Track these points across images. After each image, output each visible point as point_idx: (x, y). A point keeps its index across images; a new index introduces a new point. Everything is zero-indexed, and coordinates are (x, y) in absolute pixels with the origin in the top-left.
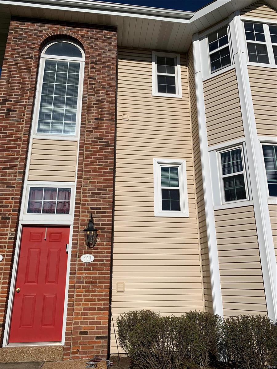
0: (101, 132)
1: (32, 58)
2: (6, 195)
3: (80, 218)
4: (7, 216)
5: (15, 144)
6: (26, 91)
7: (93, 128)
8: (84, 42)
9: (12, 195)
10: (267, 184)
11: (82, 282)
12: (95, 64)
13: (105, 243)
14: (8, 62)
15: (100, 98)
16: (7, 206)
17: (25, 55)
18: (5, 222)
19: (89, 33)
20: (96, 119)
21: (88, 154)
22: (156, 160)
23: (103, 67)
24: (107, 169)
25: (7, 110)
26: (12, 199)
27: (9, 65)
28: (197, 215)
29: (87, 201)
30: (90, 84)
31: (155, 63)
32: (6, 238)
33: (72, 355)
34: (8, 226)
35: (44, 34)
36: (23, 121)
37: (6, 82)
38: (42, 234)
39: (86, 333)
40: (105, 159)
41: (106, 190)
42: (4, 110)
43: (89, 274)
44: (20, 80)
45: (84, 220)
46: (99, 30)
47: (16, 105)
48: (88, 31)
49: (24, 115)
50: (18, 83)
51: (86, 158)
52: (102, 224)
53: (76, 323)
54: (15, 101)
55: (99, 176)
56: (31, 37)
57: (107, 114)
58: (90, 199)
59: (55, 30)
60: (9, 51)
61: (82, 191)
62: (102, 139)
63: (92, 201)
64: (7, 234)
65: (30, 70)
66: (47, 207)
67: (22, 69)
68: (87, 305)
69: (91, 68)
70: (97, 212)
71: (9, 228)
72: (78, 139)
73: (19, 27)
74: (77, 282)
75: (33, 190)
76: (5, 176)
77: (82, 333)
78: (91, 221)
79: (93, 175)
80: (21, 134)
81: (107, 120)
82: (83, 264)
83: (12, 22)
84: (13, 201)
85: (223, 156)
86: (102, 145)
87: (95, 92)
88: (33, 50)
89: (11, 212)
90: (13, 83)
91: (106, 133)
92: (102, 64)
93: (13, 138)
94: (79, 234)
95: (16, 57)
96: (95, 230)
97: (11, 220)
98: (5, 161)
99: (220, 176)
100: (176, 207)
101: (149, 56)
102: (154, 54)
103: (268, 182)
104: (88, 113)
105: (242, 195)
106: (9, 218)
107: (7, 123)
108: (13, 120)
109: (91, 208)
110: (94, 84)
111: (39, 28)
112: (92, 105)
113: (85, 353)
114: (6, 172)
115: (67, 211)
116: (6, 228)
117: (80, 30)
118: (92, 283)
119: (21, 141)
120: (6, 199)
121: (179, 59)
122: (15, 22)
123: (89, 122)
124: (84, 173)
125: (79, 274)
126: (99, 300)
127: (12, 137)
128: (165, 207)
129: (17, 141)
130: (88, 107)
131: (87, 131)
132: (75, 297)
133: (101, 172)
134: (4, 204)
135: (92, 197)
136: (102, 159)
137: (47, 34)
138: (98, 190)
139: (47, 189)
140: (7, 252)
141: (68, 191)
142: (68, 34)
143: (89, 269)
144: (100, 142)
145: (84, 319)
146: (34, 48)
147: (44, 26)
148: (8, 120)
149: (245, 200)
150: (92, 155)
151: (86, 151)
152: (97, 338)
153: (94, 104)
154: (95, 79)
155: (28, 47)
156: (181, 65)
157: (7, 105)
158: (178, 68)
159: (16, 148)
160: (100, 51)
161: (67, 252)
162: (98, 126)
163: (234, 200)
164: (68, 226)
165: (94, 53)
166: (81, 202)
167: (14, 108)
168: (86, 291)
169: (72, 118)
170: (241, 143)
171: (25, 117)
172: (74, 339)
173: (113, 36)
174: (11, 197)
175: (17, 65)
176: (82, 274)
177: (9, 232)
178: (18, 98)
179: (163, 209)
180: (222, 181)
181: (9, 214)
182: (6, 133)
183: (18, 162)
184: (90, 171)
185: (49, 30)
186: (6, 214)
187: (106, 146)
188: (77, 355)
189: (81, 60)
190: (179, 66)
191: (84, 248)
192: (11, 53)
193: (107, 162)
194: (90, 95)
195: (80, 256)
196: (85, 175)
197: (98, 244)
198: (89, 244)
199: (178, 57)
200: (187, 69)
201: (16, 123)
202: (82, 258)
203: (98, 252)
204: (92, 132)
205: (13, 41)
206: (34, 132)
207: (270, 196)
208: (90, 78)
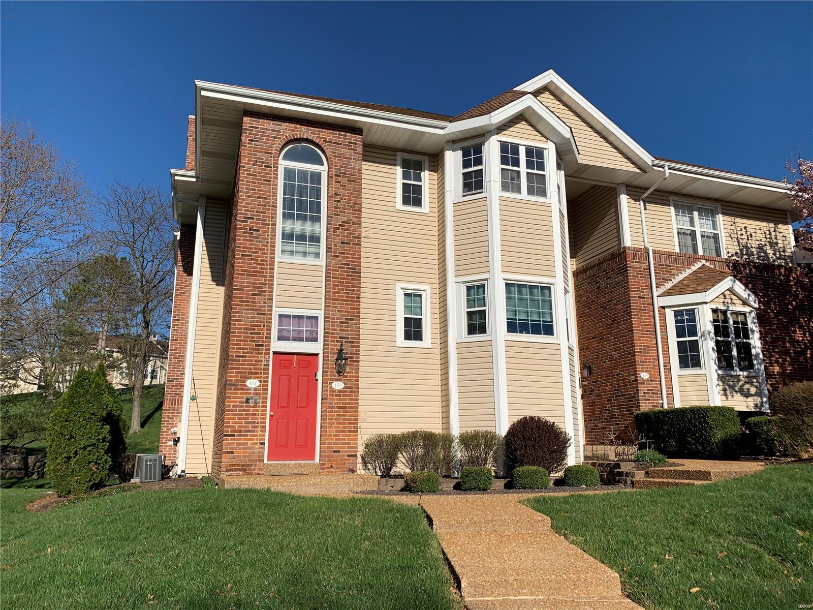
0: (348, 258)
1: (271, 167)
2: (257, 322)
3: (330, 347)
4: (260, 343)
5: (261, 268)
6: (267, 207)
7: (340, 253)
8: (327, 149)
9: (263, 322)
10: (506, 321)
11: (334, 407)
12: (340, 176)
13: (354, 371)
14: (246, 170)
15: (345, 219)
16: (260, 334)
17: (263, 162)
18: (259, 349)
19: (332, 135)
20: (342, 243)
21: (335, 282)
22: (400, 285)
23: (348, 181)
24: (354, 298)
25: (250, 230)
26: (264, 326)
27: (247, 174)
28: (438, 346)
29: (335, 330)
30: (335, 201)
31: (400, 167)
32: (261, 365)
33: (326, 470)
34: (262, 353)
35: (282, 135)
36: (268, 243)
37: (246, 196)
38: (291, 361)
39: (339, 452)
40: (352, 286)
41: (353, 320)
42: (246, 229)
43: (340, 400)
44: (260, 194)
45: (334, 349)
46: (342, 133)
47: (259, 223)
48: (330, 133)
49: (268, 235)
50: (258, 197)
51: (334, 285)
52: (351, 354)
53: (329, 443)
54: (257, 219)
55: (346, 304)
56: (268, 140)
57: (353, 237)
58: (338, 329)
59: (294, 131)
60: (245, 157)
61: (330, 320)
62: (349, 265)
63: (340, 330)
64: (261, 361)
65: (270, 181)
66: (296, 335)
67: (261, 180)
68: (339, 427)
69: (336, 182)
70: (346, 342)
71: (263, 355)
72: (324, 264)
73: (254, 125)
74: (329, 407)
75: (281, 316)
76: (254, 302)
77: (334, 452)
78: (341, 351)
79: (340, 304)
80: (266, 257)
81: (354, 244)
82: (334, 391)
83: (246, 119)
84: (265, 328)
85: (468, 288)
86: (349, 272)
87: (340, 212)
88: (271, 157)
89: (264, 340)
90: (253, 197)
91: (353, 258)
92: (347, 177)
93: (259, 262)
94: (329, 362)
95: (253, 164)
96: (346, 359)
97: (264, 347)
98: (253, 287)
99: (464, 310)
100: (418, 336)
101: (393, 158)
102: (399, 156)
103: (508, 319)
104: (334, 235)
105: (482, 329)
106: (262, 345)
107: (251, 244)
108: (257, 242)
109: (340, 338)
110: (339, 201)
111: (276, 128)
112: (338, 226)
113: (338, 468)
114: (255, 298)
115: (315, 340)
116: (260, 355)
117: (322, 132)
118: (342, 408)
119: (267, 265)
120: (257, 326)
121: (427, 164)
122: (249, 118)
123: (336, 246)
124: (331, 301)
125: (330, 399)
126: (349, 423)
127: (257, 260)
128: (408, 337)
129: (263, 265)
130: (334, 228)
131: (334, 256)
132: (328, 421)
133: (348, 301)
134: (256, 331)
135: (341, 326)
136: (349, 286)
137: (286, 137)
138: (346, 319)
139: (295, 317)
140: (263, 378)
141: (317, 318)
142: (309, 138)
143: (340, 396)
144: (347, 268)
145: (336, 439)
146: (272, 154)
147: (281, 125)
148: (252, 241)
149: (485, 335)
150: (339, 282)
151: (333, 278)
152: (348, 456)
153: (340, 225)
154: (340, 195)
155: (266, 153)
156: (430, 171)
157: (249, 223)
158: (426, 175)
159: (263, 272)
160: (344, 160)
161: (317, 380)
162: (345, 250)
163: (476, 334)
164: (317, 355)
165: (338, 163)
166: (330, 331)
167: (257, 227)
168: (337, 415)
169: (316, 239)
170: (486, 280)
171: (269, 238)
172: (328, 456)
173: (357, 140)
174: (262, 324)
175: (255, 175)
176: (333, 399)
177: (263, 359)
178: (260, 216)
179: (405, 339)
180: (466, 314)
181: (262, 342)
182: (251, 256)
183: (266, 288)
184: (337, 300)
185: (287, 130)
186: (259, 341)
187: (353, 272)
188: (332, 470)
189: (323, 169)
190: (427, 172)
191: (335, 376)
192: (247, 159)
193: (354, 290)
194: (335, 214)
195: (331, 383)
196: (333, 303)
197: (348, 373)
198: (339, 372)
199: (426, 161)
200: (435, 176)
201: (261, 244)
202: (333, 385)
203: (347, 380)
204: (338, 257)
205: (249, 143)
206: (279, 257)
207: (508, 332)
208: (335, 194)
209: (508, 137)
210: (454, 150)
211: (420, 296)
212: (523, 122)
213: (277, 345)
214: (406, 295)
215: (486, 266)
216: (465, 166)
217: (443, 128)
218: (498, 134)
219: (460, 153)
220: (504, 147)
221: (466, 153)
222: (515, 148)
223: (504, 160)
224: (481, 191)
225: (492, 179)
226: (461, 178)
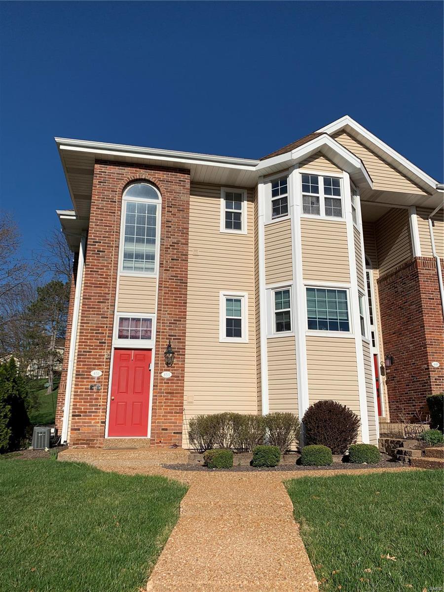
0: (177, 271)
1: (116, 202)
2: (101, 324)
3: (161, 343)
4: (103, 341)
5: (106, 281)
6: (112, 233)
7: (170, 268)
8: (161, 186)
9: (106, 324)
10: (307, 319)
11: (163, 393)
12: (171, 207)
13: (180, 363)
14: (95, 205)
15: (175, 241)
16: (103, 333)
17: (110, 199)
18: (102, 346)
19: (165, 176)
20: (172, 259)
21: (166, 290)
22: (222, 292)
23: (178, 210)
24: (181, 303)
25: (98, 251)
26: (107, 327)
27: (97, 208)
28: (255, 342)
29: (165, 329)
30: (167, 227)
31: (223, 199)
32: (103, 358)
33: (156, 445)
34: (104, 349)
35: (125, 177)
36: (111, 261)
37: (95, 225)
38: (130, 355)
39: (166, 430)
40: (180, 294)
41: (181, 321)
42: (95, 251)
43: (168, 386)
44: (106, 223)
45: (164, 345)
46: (174, 173)
47: (105, 246)
48: (164, 174)
49: (112, 255)
50: (105, 226)
51: (165, 293)
52: (178, 348)
53: (158, 422)
54: (103, 243)
55: (175, 308)
56: (114, 181)
57: (181, 255)
58: (168, 328)
59: (135, 173)
60: (95, 195)
61: (161, 321)
62: (178, 277)
63: (169, 329)
64: (104, 355)
65: (115, 213)
66: (133, 334)
67: (107, 212)
68: (167, 409)
69: (167, 212)
70: (174, 339)
71: (105, 351)
72: (157, 276)
73: (103, 171)
74: (159, 393)
75: (122, 319)
76: (100, 308)
77: (163, 429)
78: (169, 346)
79: (170, 308)
80: (110, 272)
81: (181, 260)
82: (163, 379)
83: (97, 166)
84: (108, 329)
85: (277, 293)
86: (178, 282)
87: (171, 235)
88: (116, 194)
89: (107, 338)
90: (101, 225)
91: (181, 271)
92: (177, 208)
93: (104, 276)
94: (160, 356)
95: (102, 200)
96: (173, 353)
97: (106, 344)
98: (99, 296)
99: (274, 311)
100: (238, 334)
101: (219, 192)
102: (223, 191)
103: (308, 318)
104: (166, 253)
105: (288, 327)
106: (105, 343)
107: (98, 263)
108: (103, 260)
109: (169, 336)
110: (170, 227)
111: (121, 171)
112: (169, 246)
113: (166, 443)
114: (100, 305)
115: (149, 338)
116: (103, 351)
117: (157, 173)
118: (170, 393)
119: (110, 278)
120: (102, 327)
121: (245, 195)
122: (99, 165)
123: (167, 262)
124: (163, 306)
125: (160, 386)
126: (175, 406)
127: (103, 275)
128: (229, 334)
129: (108, 278)
130: (166, 248)
131: (165, 270)
132: (158, 404)
133: (176, 306)
134: (100, 331)
135: (170, 326)
136: (177, 294)
137: (128, 178)
138: (174, 320)
139: (133, 319)
140: (105, 369)
141: (150, 320)
142: (147, 178)
143: (168, 383)
144: (176, 279)
145: (165, 419)
146: (116, 191)
147: (125, 170)
148: (99, 260)
149: (289, 331)
150: (169, 291)
151: (165, 287)
152: (174, 433)
153: (170, 246)
154: (171, 222)
155: (112, 191)
156: (248, 201)
157: (97, 246)
158: (245, 204)
159: (107, 284)
160: (175, 194)
161: (150, 370)
162: (174, 265)
163: (283, 331)
164: (150, 350)
165: (170, 197)
166: (161, 331)
167: (103, 249)
168: (166, 399)
169: (151, 257)
170: (290, 286)
171: (113, 257)
172: (157, 433)
173: (186, 179)
174: (105, 326)
175: (103, 209)
176: (163, 386)
177: (106, 353)
178: (105, 240)
179: (227, 336)
180: (275, 315)
181: (105, 340)
182: (98, 272)
183: (109, 297)
184: (167, 305)
185: (129, 173)
186: (102, 340)
187: (180, 283)
188: (160, 444)
189: (158, 202)
190: (246, 202)
191: (164, 367)
192: (97, 197)
193: (181, 297)
194: (167, 237)
195: (161, 373)
196: (164, 308)
197: (175, 364)
198: (167, 364)
199: (245, 194)
200: (253, 205)
201: (106, 262)
202: (163, 375)
203: (175, 370)
204: (168, 270)
205: (99, 184)
206: (121, 272)
207: (309, 329)
208: (167, 221)
209: (308, 170)
210: (265, 183)
211: (240, 301)
212: (322, 158)
213: (117, 343)
214: (227, 300)
215: (290, 275)
216: (274, 195)
217: (255, 166)
218: (299, 167)
219: (270, 185)
220: (305, 178)
221: (275, 185)
222: (315, 179)
223: (305, 188)
224: (287, 214)
225: (295, 204)
226: (271, 204)
